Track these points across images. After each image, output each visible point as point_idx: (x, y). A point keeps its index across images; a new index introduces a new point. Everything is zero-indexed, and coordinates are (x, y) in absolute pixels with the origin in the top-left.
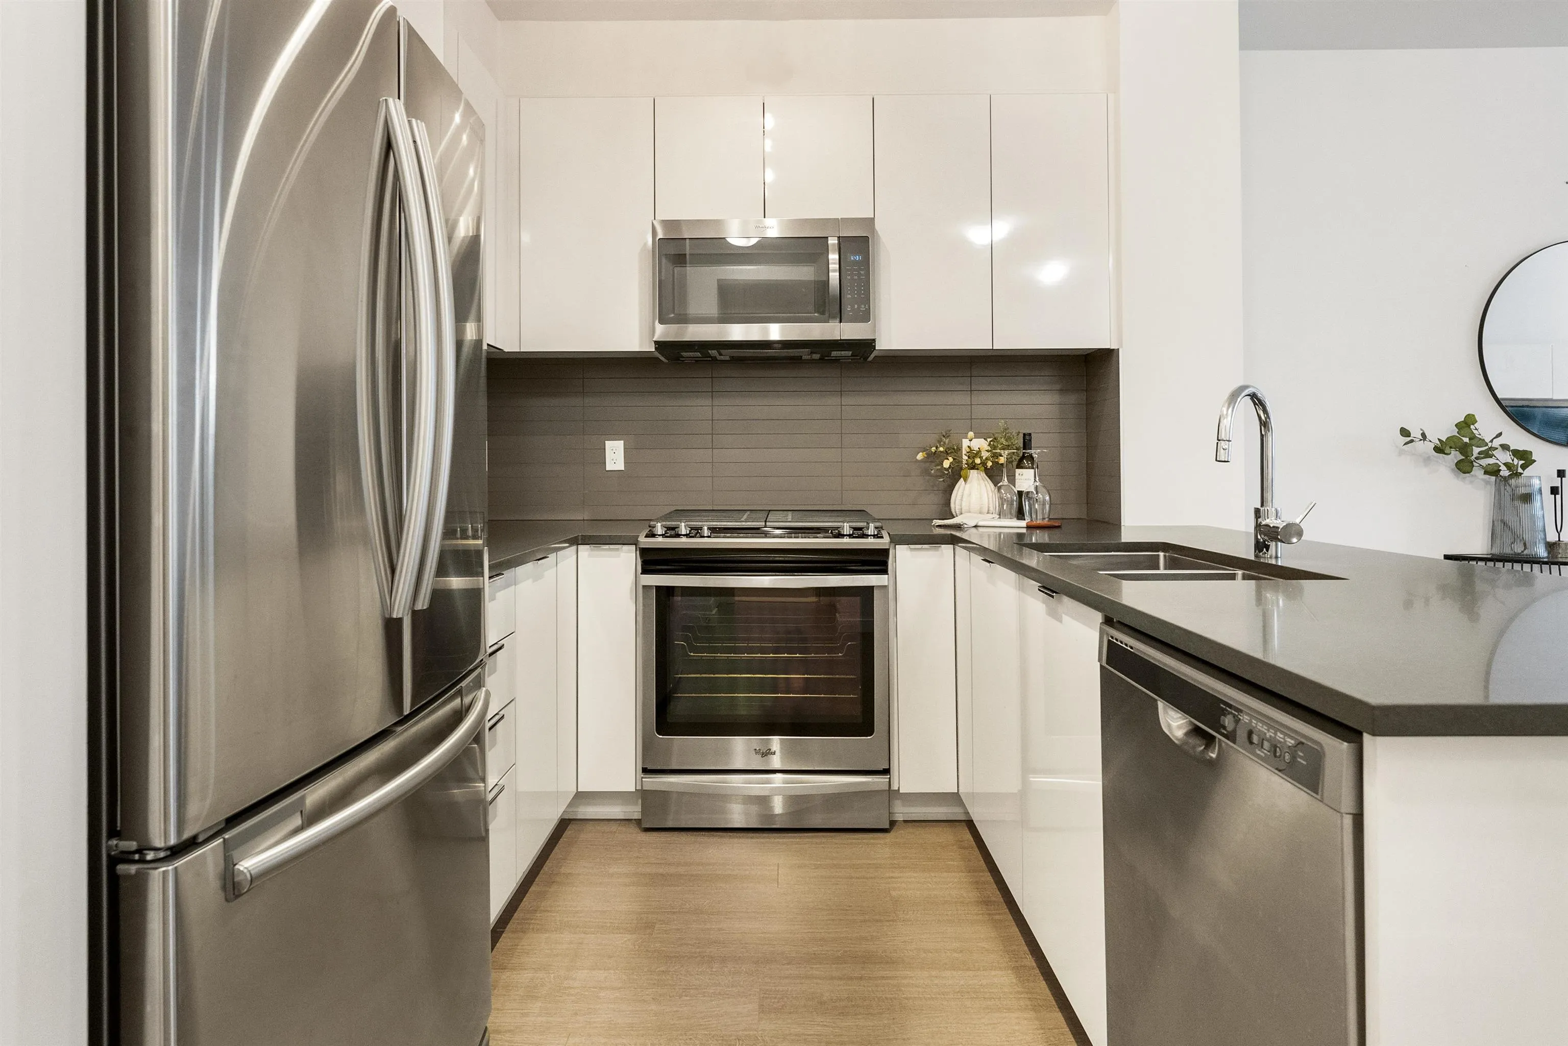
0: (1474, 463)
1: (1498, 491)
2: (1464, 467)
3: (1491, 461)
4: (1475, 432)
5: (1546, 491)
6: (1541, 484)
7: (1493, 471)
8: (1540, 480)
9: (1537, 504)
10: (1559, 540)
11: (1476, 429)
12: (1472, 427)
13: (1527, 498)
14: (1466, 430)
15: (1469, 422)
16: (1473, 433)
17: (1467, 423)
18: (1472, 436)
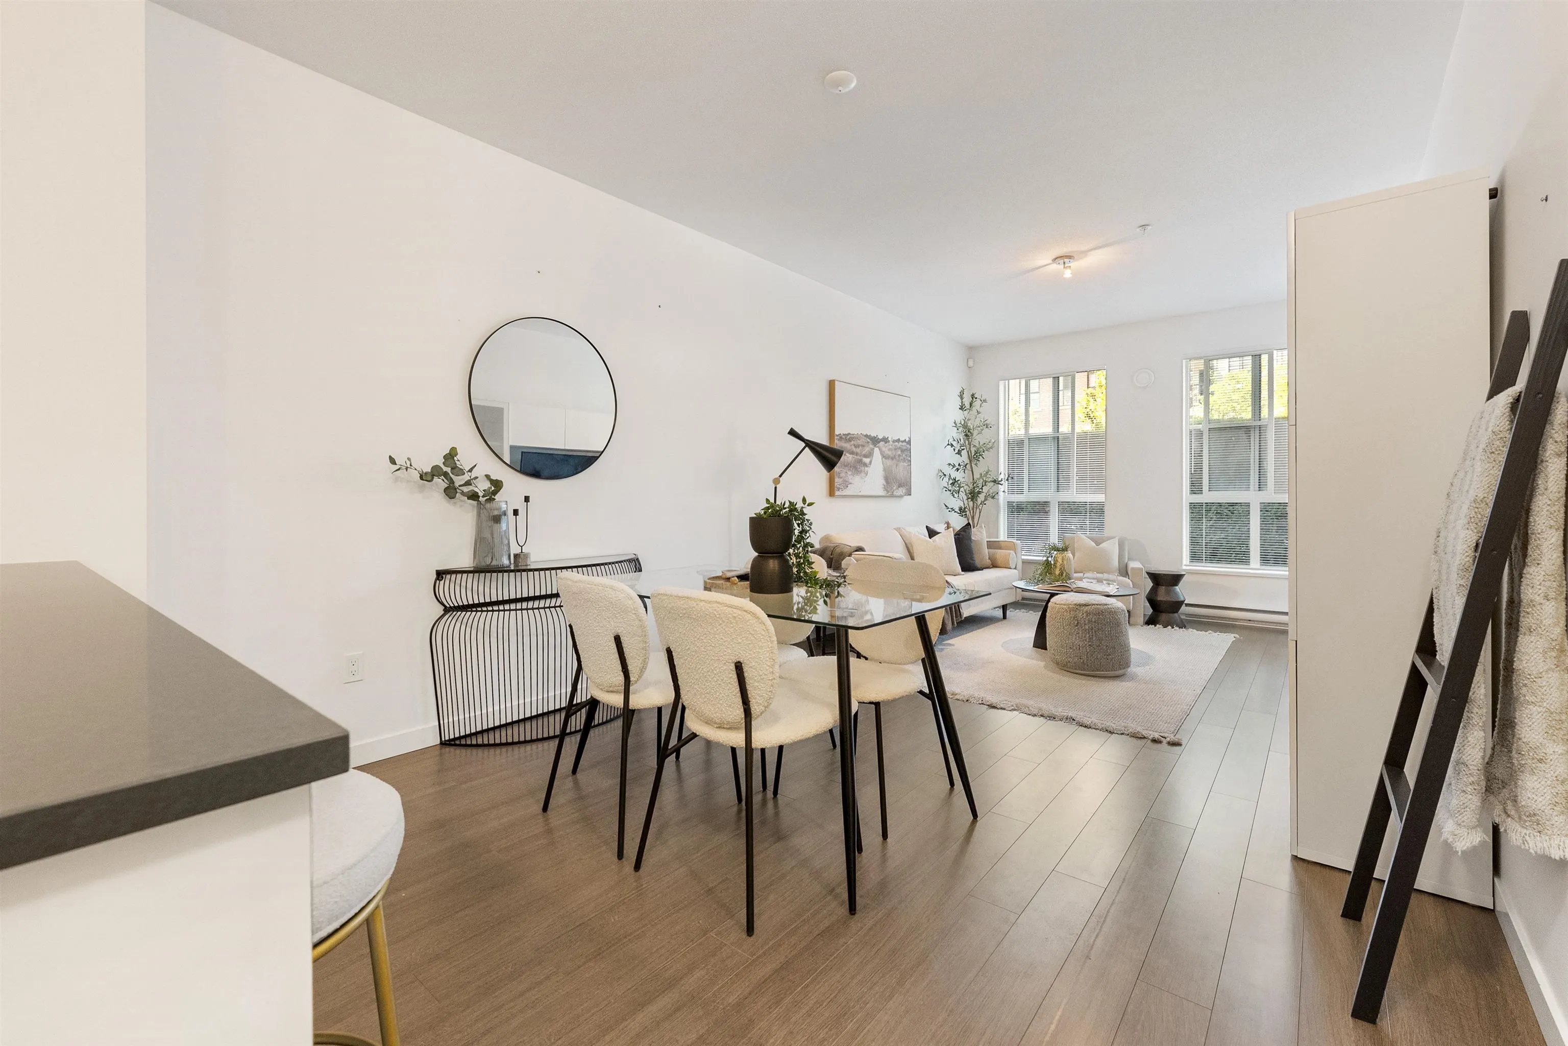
0: (458, 490)
1: (479, 514)
2: (450, 492)
3: (471, 488)
4: (457, 462)
5: (510, 513)
6: (507, 508)
7: (474, 496)
8: (507, 504)
9: (504, 526)
10: (522, 552)
11: (458, 461)
12: (455, 458)
13: (497, 519)
14: (450, 461)
15: (453, 453)
16: (456, 463)
17: (450, 457)
18: (453, 465)
